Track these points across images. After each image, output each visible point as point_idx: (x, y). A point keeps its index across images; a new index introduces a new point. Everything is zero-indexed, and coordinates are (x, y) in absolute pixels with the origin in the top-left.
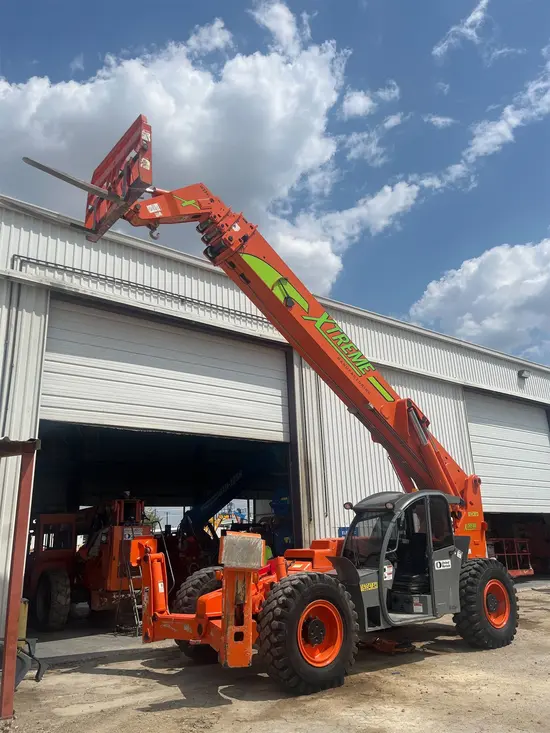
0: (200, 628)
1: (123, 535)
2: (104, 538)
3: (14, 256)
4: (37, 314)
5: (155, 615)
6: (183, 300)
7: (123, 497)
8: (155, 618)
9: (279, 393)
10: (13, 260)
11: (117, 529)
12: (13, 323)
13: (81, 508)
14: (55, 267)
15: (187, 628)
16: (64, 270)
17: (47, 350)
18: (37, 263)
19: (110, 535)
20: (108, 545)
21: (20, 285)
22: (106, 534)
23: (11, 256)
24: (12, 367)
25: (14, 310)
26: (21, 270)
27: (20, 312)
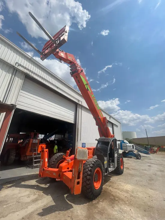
0: (59, 175)
1: (33, 141)
2: (27, 142)
3: (17, 62)
4: (20, 79)
5: (44, 168)
6: (58, 88)
7: (34, 132)
8: (44, 169)
9: (74, 113)
10: (16, 63)
11: (31, 140)
12: (13, 79)
13: (21, 133)
14: (28, 69)
15: (54, 174)
16: (30, 71)
17: (21, 90)
18: (23, 67)
19: (29, 141)
20: (28, 143)
21: (17, 70)
22: (28, 141)
23: (16, 62)
24: (9, 91)
25: (14, 76)
26: (18, 66)
27: (15, 77)
